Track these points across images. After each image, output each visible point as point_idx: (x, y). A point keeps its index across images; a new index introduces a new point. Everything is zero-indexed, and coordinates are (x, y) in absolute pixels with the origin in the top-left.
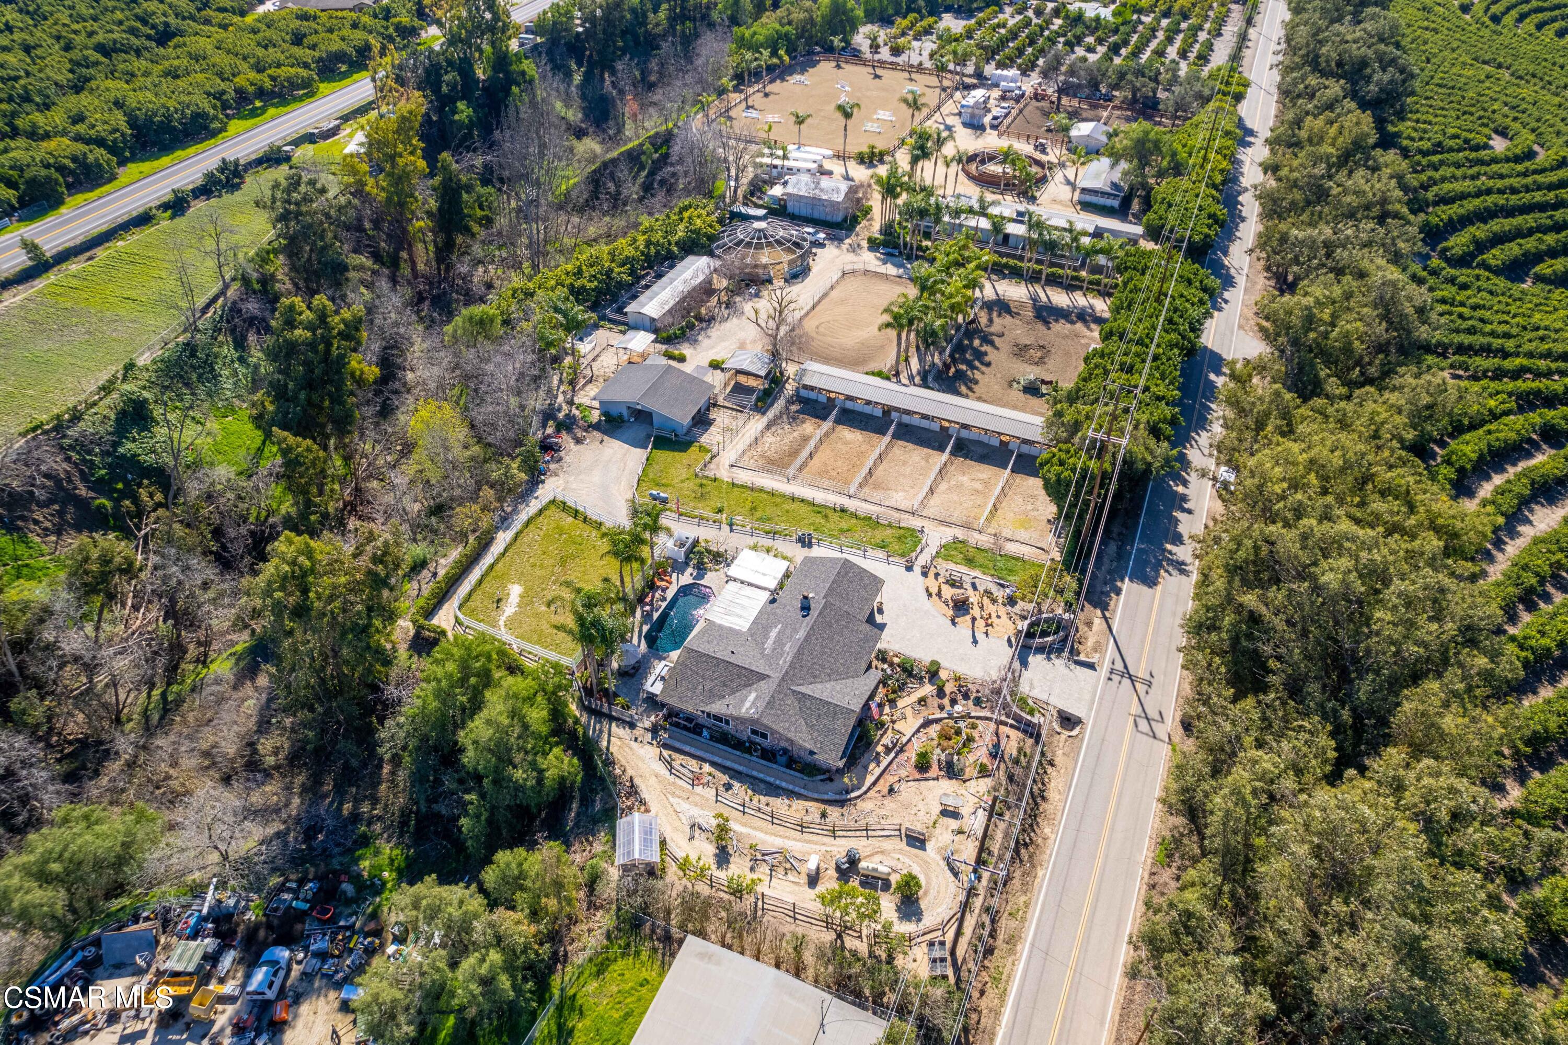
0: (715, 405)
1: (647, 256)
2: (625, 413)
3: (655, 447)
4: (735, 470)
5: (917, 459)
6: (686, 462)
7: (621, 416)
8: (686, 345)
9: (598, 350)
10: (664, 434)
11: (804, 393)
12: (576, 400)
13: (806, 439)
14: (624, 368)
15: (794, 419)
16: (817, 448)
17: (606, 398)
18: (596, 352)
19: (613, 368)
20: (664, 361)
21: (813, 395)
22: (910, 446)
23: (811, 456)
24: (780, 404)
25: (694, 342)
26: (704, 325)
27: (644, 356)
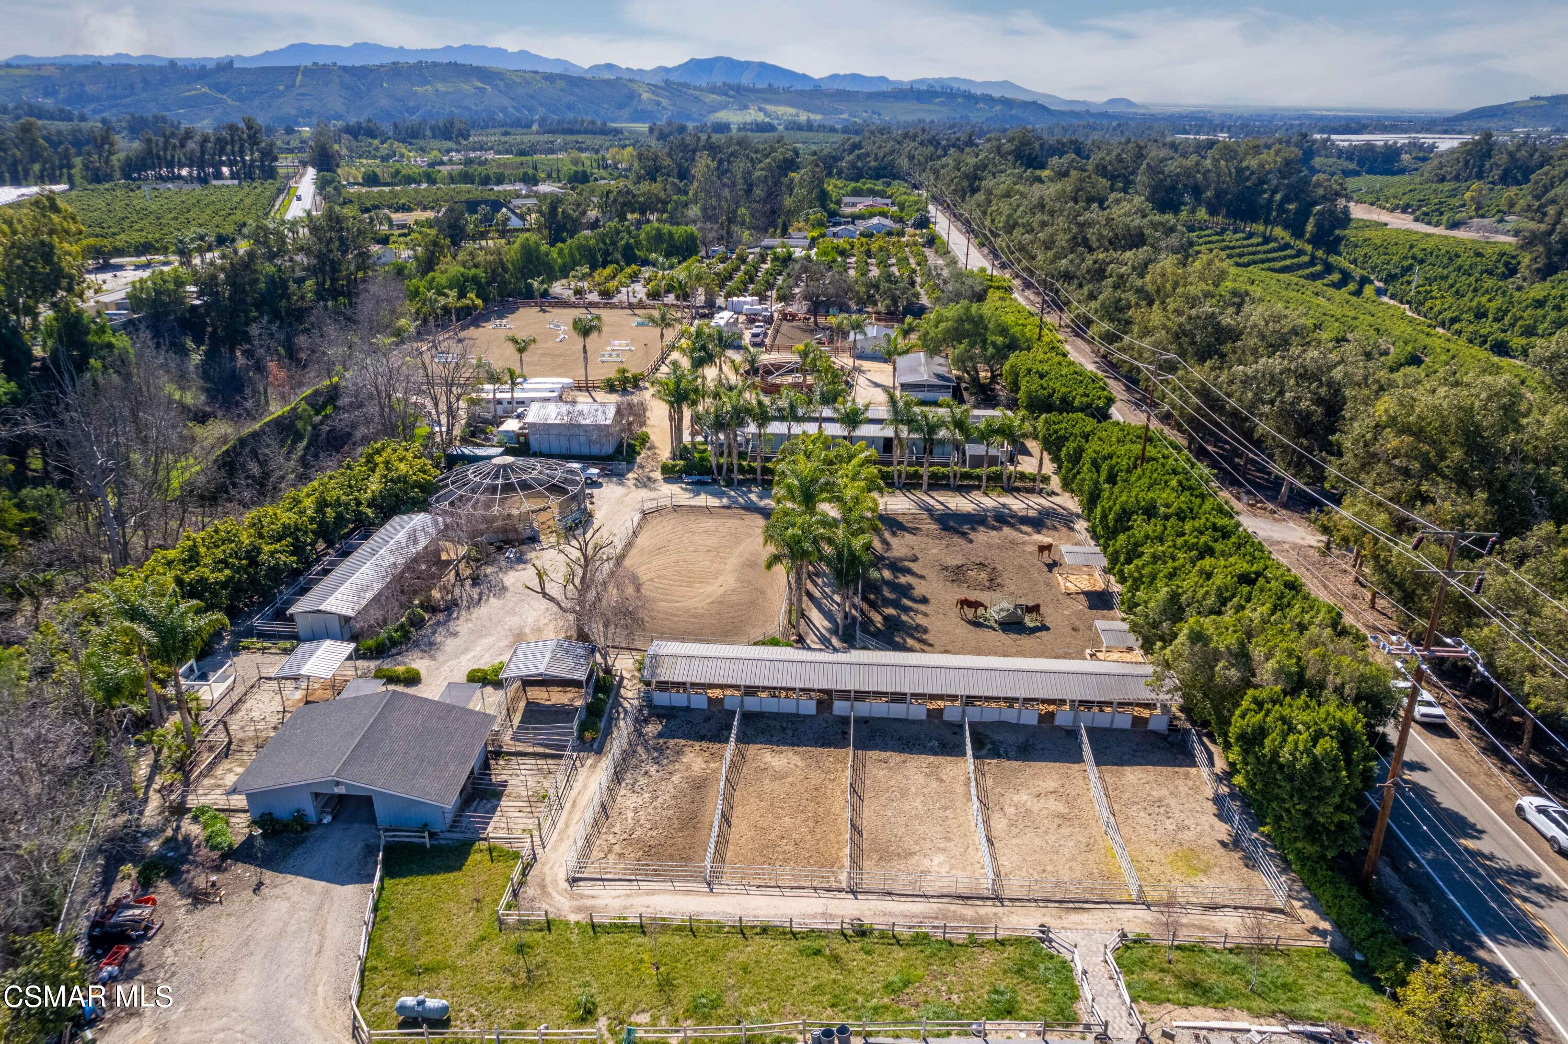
0: (498, 754)
1: (322, 524)
2: (310, 809)
3: (390, 872)
4: (584, 888)
5: (920, 779)
6: (467, 893)
7: (300, 818)
8: (416, 654)
9: (240, 690)
10: (403, 837)
11: (661, 699)
12: (193, 801)
13: (699, 785)
14: (296, 715)
15: (660, 750)
16: (729, 802)
17: (260, 784)
18: (235, 696)
19: (274, 720)
20: (378, 687)
21: (678, 699)
22: (895, 757)
23: (726, 819)
24: (623, 729)
25: (430, 648)
26: (441, 617)
27: (335, 686)
